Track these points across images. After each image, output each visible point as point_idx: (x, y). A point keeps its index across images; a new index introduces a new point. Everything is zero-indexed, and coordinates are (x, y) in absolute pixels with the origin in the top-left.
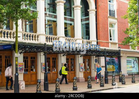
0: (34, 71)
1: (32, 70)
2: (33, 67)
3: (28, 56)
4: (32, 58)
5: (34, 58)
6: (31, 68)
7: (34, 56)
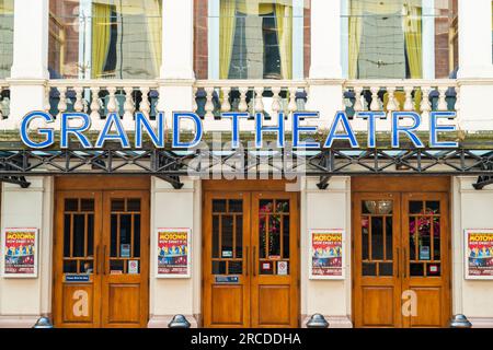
0: (133, 270)
1: (119, 265)
2: (125, 252)
3: (92, 195)
4: (117, 204)
5: (135, 204)
6: (113, 253)
7: (134, 195)
